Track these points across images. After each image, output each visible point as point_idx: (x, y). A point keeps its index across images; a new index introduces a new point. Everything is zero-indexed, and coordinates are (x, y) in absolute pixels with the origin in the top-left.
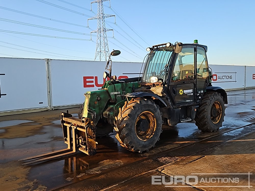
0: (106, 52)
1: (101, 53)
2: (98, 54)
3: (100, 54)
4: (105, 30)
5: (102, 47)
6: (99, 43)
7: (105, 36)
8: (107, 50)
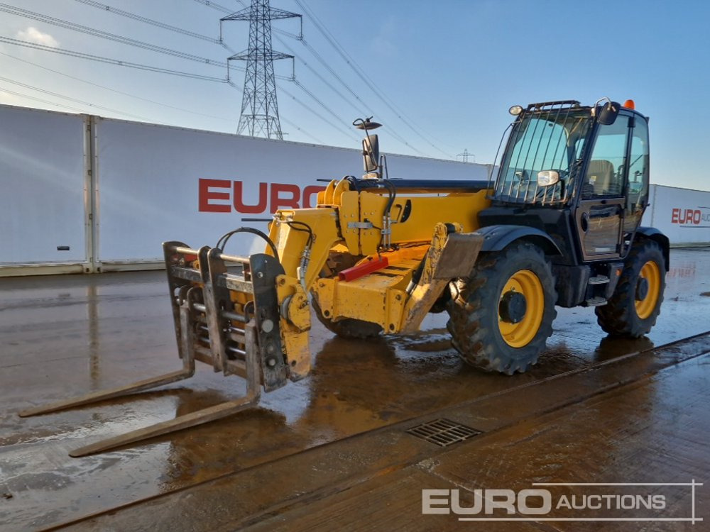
0: (269, 121)
1: (255, 121)
2: (246, 123)
3: (251, 124)
4: (269, 56)
5: (258, 105)
6: (250, 91)
7: (271, 73)
8: (272, 114)
